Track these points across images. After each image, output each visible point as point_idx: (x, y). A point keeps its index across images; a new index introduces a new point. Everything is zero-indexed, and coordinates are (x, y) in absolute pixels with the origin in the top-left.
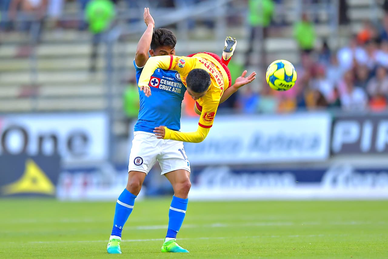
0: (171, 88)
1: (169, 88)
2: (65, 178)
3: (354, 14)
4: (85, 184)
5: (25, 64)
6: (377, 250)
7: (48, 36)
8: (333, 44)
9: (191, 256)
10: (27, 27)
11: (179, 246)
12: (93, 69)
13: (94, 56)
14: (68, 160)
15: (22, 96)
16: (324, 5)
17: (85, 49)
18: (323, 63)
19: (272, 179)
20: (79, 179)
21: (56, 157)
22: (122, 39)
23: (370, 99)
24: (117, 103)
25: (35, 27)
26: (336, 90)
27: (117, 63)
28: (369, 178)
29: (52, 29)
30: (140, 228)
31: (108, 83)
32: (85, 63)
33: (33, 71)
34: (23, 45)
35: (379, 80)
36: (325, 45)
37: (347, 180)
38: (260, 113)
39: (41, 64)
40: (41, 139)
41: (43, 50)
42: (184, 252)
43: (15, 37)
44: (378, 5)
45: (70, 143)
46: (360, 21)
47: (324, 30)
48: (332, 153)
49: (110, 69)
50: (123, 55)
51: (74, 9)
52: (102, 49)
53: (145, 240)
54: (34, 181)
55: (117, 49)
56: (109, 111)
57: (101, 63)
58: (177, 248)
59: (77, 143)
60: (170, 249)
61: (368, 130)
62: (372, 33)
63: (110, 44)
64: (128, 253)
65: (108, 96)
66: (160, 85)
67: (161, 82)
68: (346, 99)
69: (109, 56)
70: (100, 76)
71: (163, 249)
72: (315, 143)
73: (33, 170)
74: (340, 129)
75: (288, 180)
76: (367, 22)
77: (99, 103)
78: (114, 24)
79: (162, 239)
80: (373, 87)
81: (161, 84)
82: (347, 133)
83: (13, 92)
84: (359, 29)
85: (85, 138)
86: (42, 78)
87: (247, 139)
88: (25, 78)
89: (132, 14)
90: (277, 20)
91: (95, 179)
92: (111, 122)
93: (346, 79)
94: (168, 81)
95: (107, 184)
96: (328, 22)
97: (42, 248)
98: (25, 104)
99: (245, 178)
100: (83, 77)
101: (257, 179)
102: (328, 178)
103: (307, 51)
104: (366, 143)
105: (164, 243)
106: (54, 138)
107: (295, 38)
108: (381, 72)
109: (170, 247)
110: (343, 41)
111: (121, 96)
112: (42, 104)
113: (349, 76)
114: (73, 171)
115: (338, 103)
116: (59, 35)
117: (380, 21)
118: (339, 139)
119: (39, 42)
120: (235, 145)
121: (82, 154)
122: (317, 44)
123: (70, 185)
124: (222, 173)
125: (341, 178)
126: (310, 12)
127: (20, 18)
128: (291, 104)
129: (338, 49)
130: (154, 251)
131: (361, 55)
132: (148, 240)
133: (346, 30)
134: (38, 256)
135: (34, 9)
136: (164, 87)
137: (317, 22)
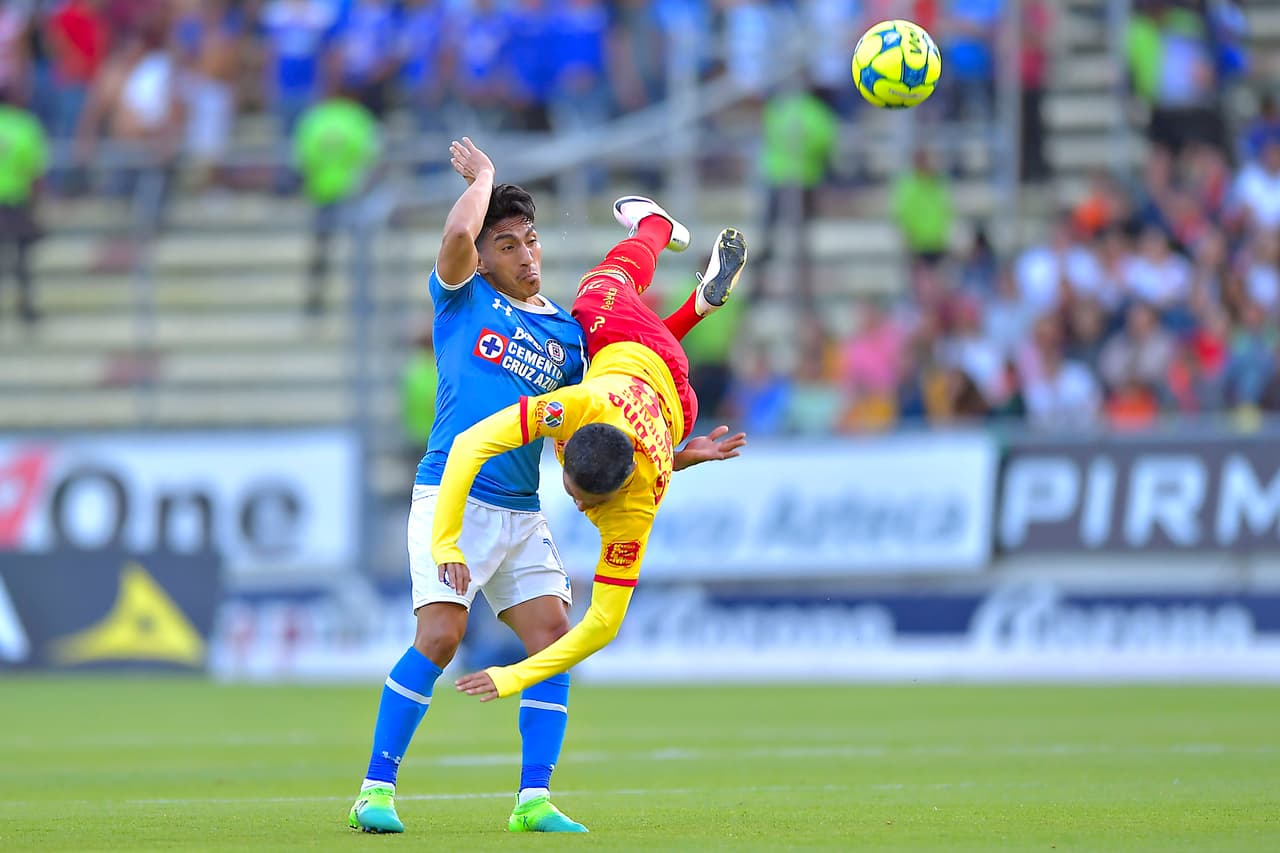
0: (533, 371)
1: (529, 371)
2: (234, 619)
3: (1063, 153)
4: (292, 636)
5: (120, 291)
6: (1125, 828)
7: (186, 211)
8: (1003, 237)
9: (593, 842)
10: (127, 184)
11: (561, 814)
12: (315, 307)
13: (319, 268)
14: (243, 565)
15: (113, 384)
16: (978, 125)
17: (294, 249)
18: (973, 293)
19: (825, 623)
20: (274, 621)
21: (208, 559)
22: (400, 222)
23: (1109, 394)
24: (383, 405)
25: (151, 187)
26: (1011, 369)
27: (382, 289)
28: (1105, 622)
29: (197, 192)
30: (449, 761)
31: (359, 345)
32: (292, 289)
33: (145, 310)
34: (115, 236)
35: (1135, 341)
36: (982, 241)
37: (1043, 628)
38: (791, 433)
39: (167, 292)
40: (165, 506)
41: (173, 252)
42: (573, 831)
43: (93, 213)
44: (1133, 127)
45: (248, 517)
46: (1080, 172)
47: (980, 198)
48: (998, 550)
49: (362, 307)
50: (401, 268)
51: (261, 134)
52: (342, 250)
53: (463, 797)
54: (146, 625)
55: (384, 248)
56: (360, 428)
57: (339, 289)
58: (556, 818)
59: (270, 517)
60: (534, 820)
61: (1102, 484)
62: (1115, 208)
63: (362, 235)
64: (414, 833)
65: (359, 385)
66: (507, 358)
67: (510, 350)
68: (1039, 396)
69: (362, 270)
70: (336, 326)
71: (514, 822)
72: (951, 520)
73: (141, 595)
74: (1022, 479)
75: (872, 625)
76: (1100, 176)
77: (332, 405)
78: (376, 176)
79: (510, 795)
80: (1116, 360)
81: (511, 355)
82: (1041, 492)
83: (87, 370)
84: (1077, 195)
85: (292, 505)
86: (168, 330)
87: (755, 509)
88: (121, 332)
89: (428, 148)
90: (844, 167)
91: (318, 620)
92: (366, 459)
93: (1038, 339)
94: (529, 353)
95: (354, 635)
96: (989, 175)
97: (168, 818)
98: (120, 407)
99: (748, 620)
100: (287, 327)
101: (785, 624)
102: (987, 622)
103: (928, 258)
104: (1097, 521)
105: (517, 806)
106: (204, 503)
107: (895, 221)
108: (1140, 319)
109: (536, 816)
110: (1031, 230)
111: (396, 382)
112: (170, 406)
113: (1049, 329)
114: (257, 599)
115: (1017, 407)
116: (219, 208)
117: (1137, 172)
118: (1020, 510)
119: (162, 228)
120: (721, 524)
121: (282, 550)
122: (959, 239)
123: (247, 638)
124: (684, 604)
125: (1024, 621)
126: (938, 146)
127: (106, 160)
128: (882, 408)
129: (1019, 251)
130: (489, 828)
131: (1085, 270)
132: (471, 796)
133: (1038, 198)
134: (155, 840)
135: (147, 134)
136: (515, 366)
137: (958, 173)
